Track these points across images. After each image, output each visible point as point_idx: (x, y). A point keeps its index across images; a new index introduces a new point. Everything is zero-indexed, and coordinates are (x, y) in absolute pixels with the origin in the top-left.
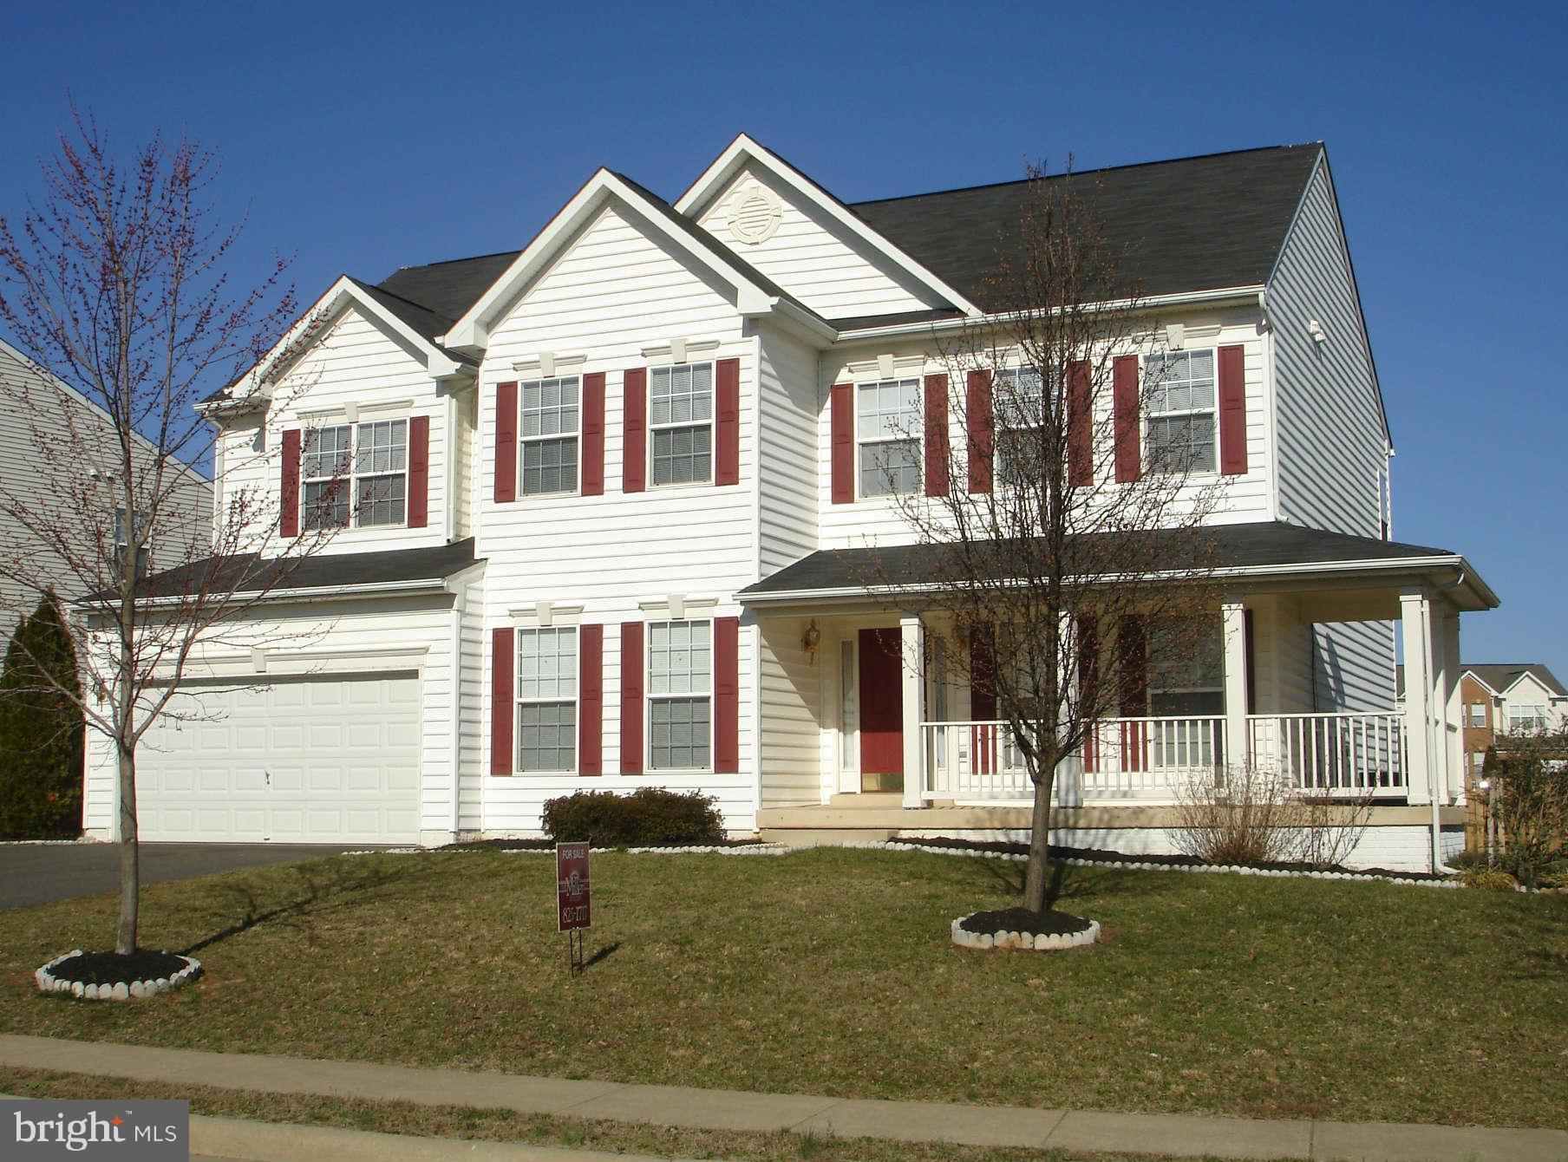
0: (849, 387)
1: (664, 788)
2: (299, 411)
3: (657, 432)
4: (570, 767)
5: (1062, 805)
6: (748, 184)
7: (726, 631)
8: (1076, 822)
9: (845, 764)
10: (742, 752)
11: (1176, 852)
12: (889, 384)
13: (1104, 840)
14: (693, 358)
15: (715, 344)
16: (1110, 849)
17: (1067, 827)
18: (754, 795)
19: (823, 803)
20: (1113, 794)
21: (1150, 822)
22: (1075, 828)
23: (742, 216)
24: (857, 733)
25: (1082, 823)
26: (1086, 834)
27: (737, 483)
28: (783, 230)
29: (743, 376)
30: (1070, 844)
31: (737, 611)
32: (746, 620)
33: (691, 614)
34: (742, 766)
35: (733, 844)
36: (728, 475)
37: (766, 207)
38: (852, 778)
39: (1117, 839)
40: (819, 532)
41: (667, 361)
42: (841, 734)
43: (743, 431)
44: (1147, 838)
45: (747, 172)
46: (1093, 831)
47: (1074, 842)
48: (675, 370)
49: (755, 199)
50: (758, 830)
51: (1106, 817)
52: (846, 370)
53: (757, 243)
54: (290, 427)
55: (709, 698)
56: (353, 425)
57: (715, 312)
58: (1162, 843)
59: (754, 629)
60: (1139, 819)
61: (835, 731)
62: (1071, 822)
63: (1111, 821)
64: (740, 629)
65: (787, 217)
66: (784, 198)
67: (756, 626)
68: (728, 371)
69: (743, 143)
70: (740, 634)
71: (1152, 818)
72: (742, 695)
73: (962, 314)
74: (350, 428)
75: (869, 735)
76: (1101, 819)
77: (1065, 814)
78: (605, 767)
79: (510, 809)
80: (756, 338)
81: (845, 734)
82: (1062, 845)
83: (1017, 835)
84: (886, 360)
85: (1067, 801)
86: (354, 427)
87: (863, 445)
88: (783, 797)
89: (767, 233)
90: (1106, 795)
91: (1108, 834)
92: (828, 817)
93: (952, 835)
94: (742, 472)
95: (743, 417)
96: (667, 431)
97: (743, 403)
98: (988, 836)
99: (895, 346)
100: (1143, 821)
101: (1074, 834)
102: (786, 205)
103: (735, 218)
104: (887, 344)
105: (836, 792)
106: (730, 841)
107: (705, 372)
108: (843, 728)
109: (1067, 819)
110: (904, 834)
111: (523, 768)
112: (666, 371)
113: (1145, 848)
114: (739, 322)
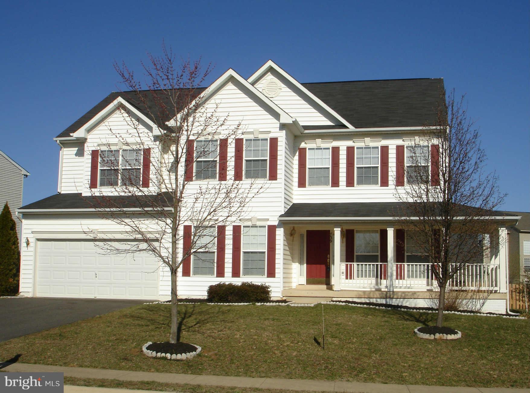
0: (305, 149)
1: (251, 282)
2: (99, 143)
3: (247, 161)
4: (213, 274)
5: (388, 290)
6: (270, 77)
7: (272, 230)
8: (393, 297)
9: (301, 275)
10: (277, 271)
11: (426, 306)
12: (319, 149)
13: (402, 302)
14: (261, 136)
15: (269, 132)
16: (404, 305)
17: (390, 298)
18: (281, 285)
19: (293, 288)
20: (405, 288)
21: (418, 297)
22: (393, 298)
23: (267, 88)
24: (305, 265)
25: (395, 297)
26: (396, 300)
27: (276, 180)
28: (282, 94)
29: (279, 144)
30: (391, 303)
31: (276, 223)
32: (279, 226)
33: (259, 224)
34: (277, 275)
35: (273, 302)
36: (273, 176)
37: (276, 85)
38: (303, 280)
39: (406, 302)
40: (293, 197)
41: (251, 137)
42: (299, 265)
43: (279, 162)
44: (416, 302)
45: (269, 73)
46: (398, 299)
47: (392, 303)
48: (254, 140)
49: (272, 82)
50: (282, 297)
51: (403, 295)
52: (304, 143)
53: (273, 98)
54: (94, 149)
55: (265, 252)
56: (120, 150)
57: (269, 121)
58: (422, 303)
59: (282, 229)
60: (414, 295)
61: (297, 264)
62: (392, 296)
63: (405, 296)
64: (277, 229)
65: (283, 90)
66: (283, 83)
67: (283, 228)
68: (274, 142)
69: (270, 63)
70: (277, 231)
71: (419, 295)
72: (277, 252)
73: (347, 127)
74: (119, 151)
75: (309, 265)
76: (401, 296)
77: (390, 294)
78: (226, 275)
79: (190, 288)
80: (284, 131)
81: (300, 265)
82: (388, 304)
83: (373, 300)
84: (319, 141)
85: (390, 290)
86: (121, 151)
87: (309, 168)
88: (287, 286)
89: (276, 95)
90: (402, 288)
91: (404, 300)
92: (308, 293)
93: (350, 300)
94: (278, 176)
95: (279, 158)
96: (250, 161)
97: (279, 153)
98: (363, 300)
99: (322, 136)
100: (416, 297)
101: (392, 300)
102: (283, 85)
103: (264, 88)
104: (319, 135)
105: (298, 284)
106: (272, 301)
107: (266, 141)
108: (301, 263)
109: (390, 296)
110: (334, 299)
111: (195, 274)
112: (251, 140)
113: (416, 305)
114: (278, 125)
